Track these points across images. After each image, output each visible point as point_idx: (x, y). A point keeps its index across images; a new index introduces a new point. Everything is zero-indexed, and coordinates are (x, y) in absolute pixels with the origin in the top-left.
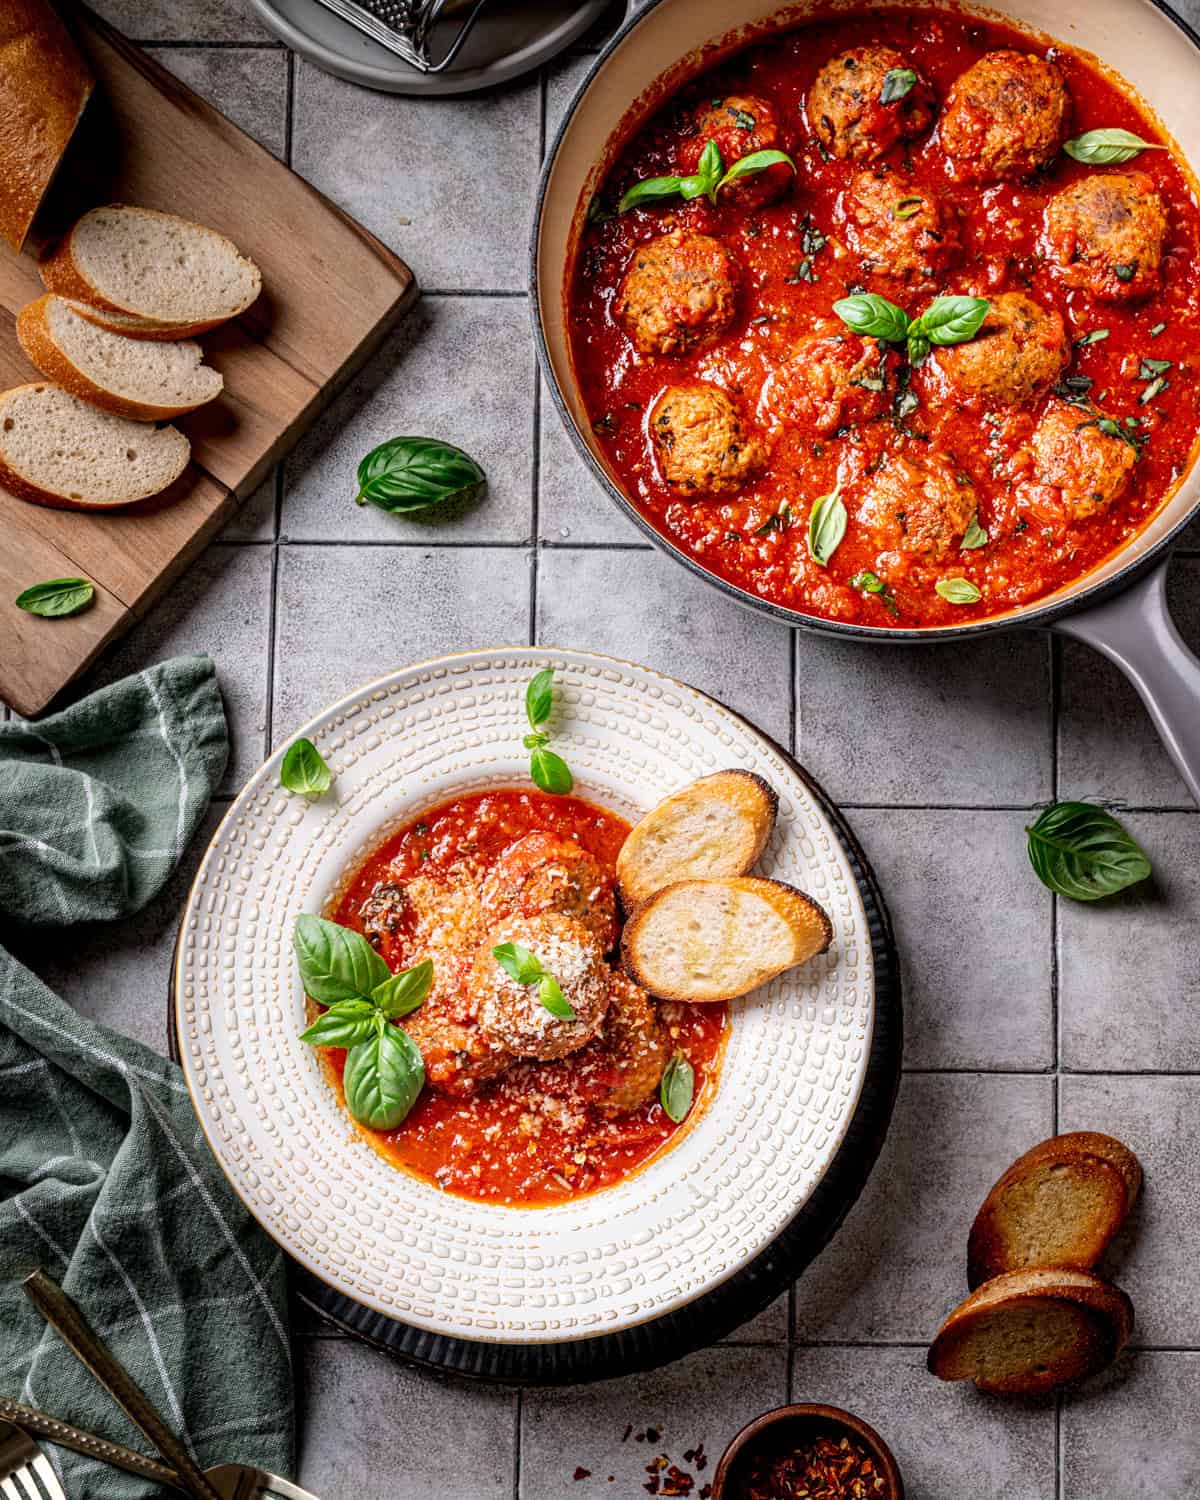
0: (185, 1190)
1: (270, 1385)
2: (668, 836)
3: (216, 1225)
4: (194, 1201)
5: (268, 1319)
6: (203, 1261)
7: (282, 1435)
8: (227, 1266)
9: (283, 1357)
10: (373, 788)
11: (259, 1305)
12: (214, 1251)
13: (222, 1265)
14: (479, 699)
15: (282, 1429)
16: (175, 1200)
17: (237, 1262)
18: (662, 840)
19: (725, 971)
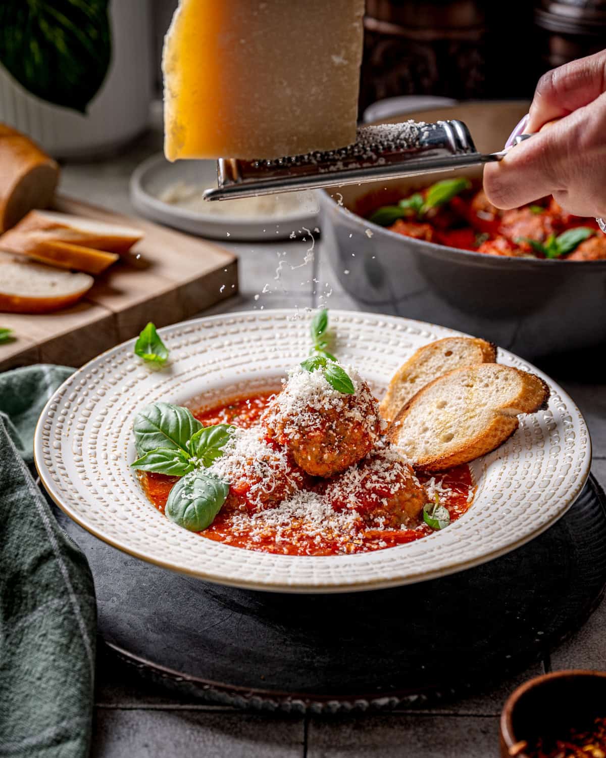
0: (22, 495)
1: (73, 691)
2: (416, 377)
3: (44, 529)
4: (28, 506)
5: (77, 627)
6: (28, 560)
7: (78, 741)
8: (47, 570)
9: (87, 666)
10: (199, 371)
11: (71, 612)
12: (39, 552)
13: (44, 567)
14: (278, 336)
15: (78, 735)
16: (12, 503)
17: (57, 565)
18: (413, 381)
19: (469, 422)
